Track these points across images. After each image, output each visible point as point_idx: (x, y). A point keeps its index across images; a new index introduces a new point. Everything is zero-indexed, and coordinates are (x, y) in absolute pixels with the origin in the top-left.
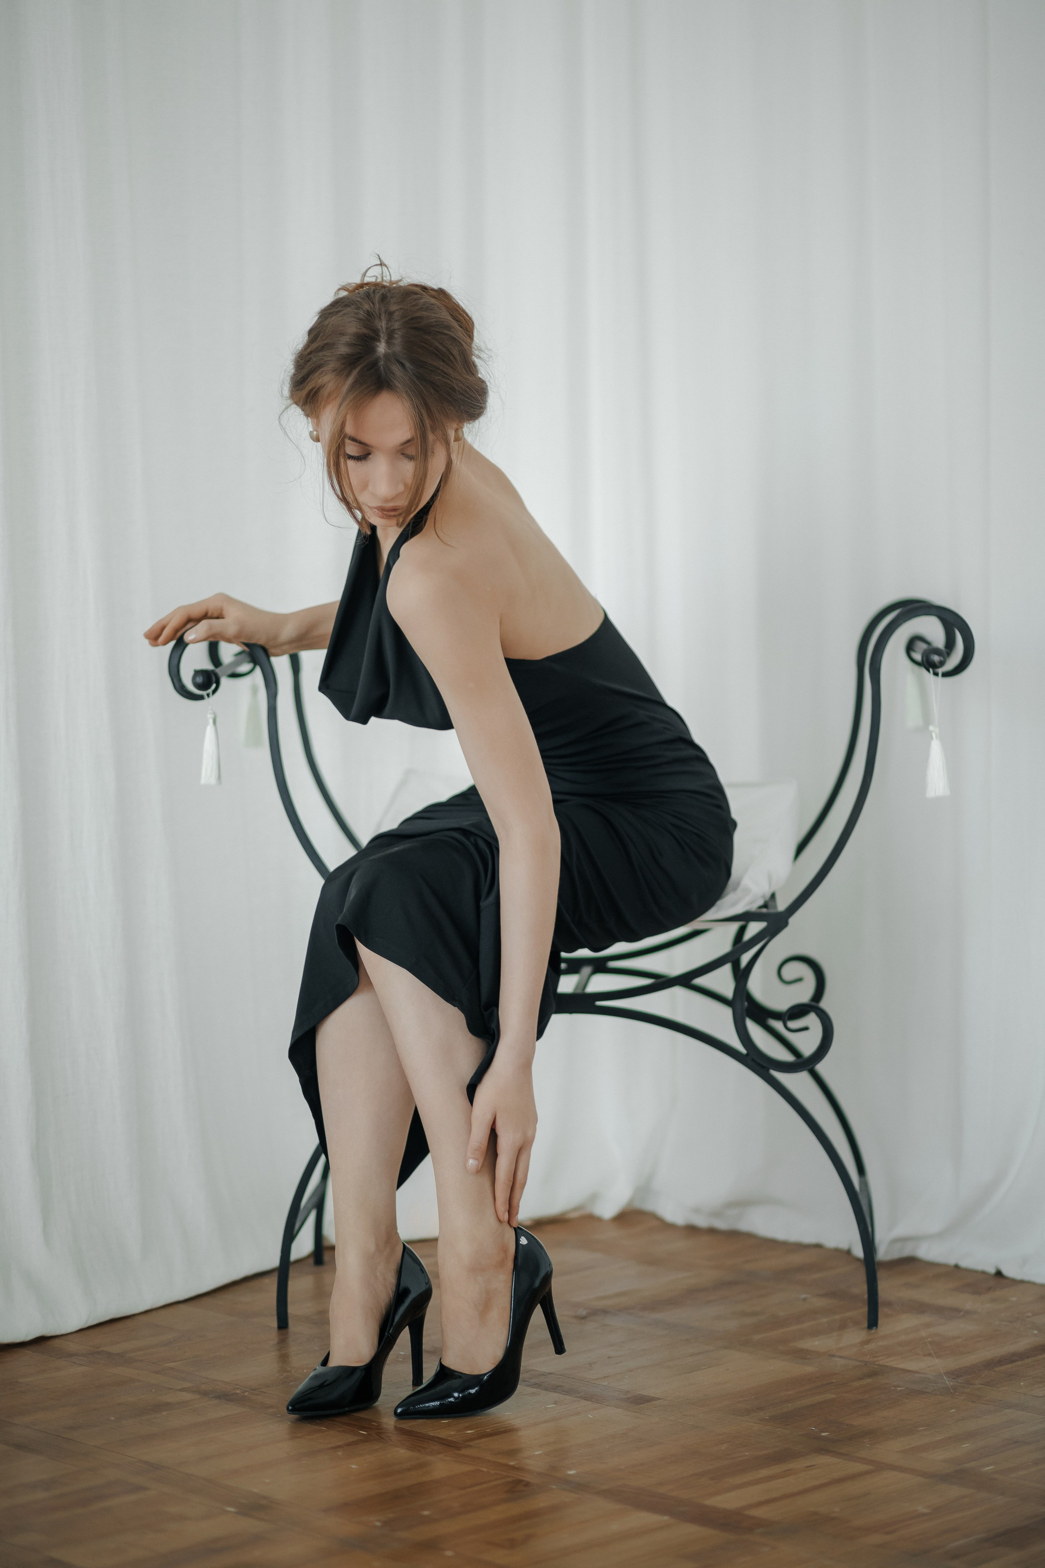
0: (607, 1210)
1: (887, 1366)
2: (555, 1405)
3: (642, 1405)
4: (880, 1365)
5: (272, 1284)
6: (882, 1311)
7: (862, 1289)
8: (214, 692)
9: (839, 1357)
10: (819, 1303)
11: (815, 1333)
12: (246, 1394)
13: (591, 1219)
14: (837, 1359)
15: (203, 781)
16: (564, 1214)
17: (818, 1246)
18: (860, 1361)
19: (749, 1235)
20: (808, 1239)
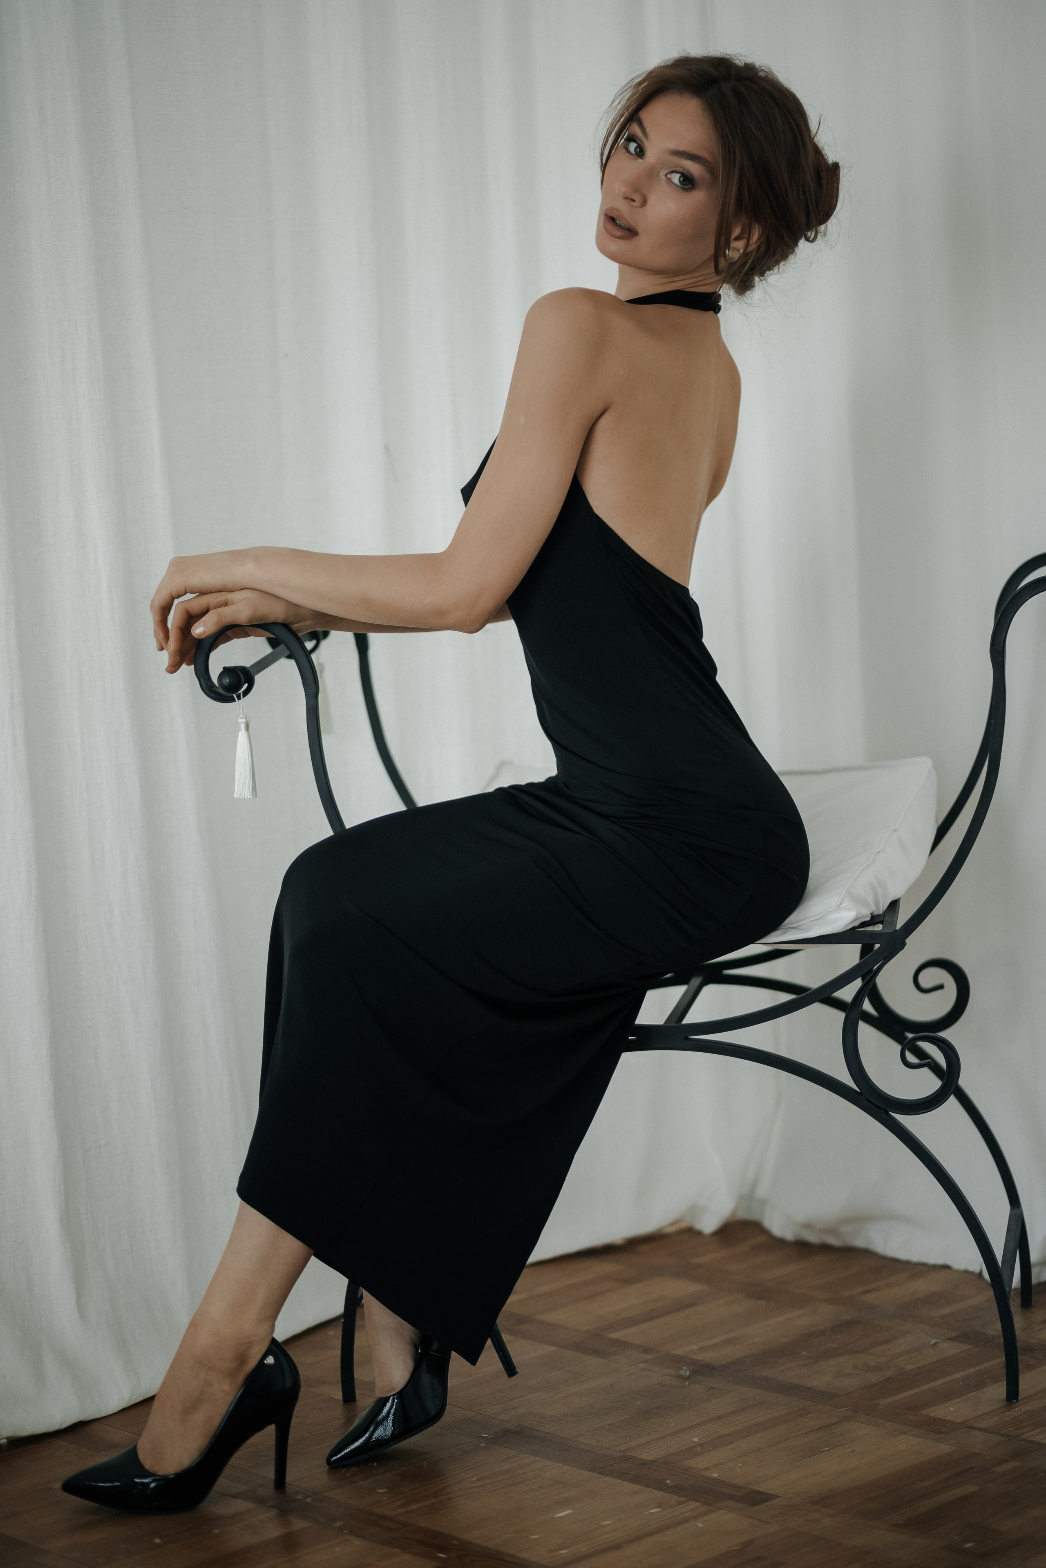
0: (708, 1225)
1: (1032, 1442)
2: (659, 1510)
3: (758, 1507)
4: (1025, 1440)
5: (335, 1335)
6: (1023, 1359)
7: (995, 1329)
8: (246, 693)
9: (980, 1429)
10: (951, 1349)
11: (948, 1395)
12: (309, 1500)
13: (691, 1233)
14: (976, 1432)
15: (235, 795)
16: (660, 1230)
17: (946, 1267)
18: (1002, 1435)
19: (867, 1253)
20: (933, 1259)
